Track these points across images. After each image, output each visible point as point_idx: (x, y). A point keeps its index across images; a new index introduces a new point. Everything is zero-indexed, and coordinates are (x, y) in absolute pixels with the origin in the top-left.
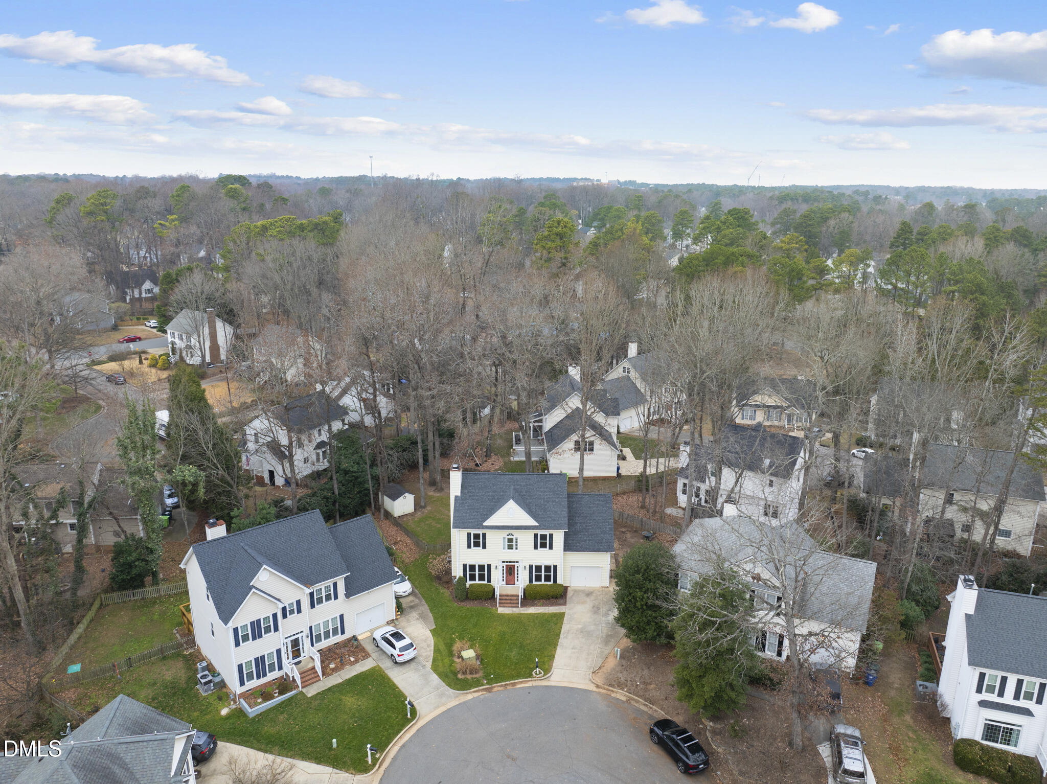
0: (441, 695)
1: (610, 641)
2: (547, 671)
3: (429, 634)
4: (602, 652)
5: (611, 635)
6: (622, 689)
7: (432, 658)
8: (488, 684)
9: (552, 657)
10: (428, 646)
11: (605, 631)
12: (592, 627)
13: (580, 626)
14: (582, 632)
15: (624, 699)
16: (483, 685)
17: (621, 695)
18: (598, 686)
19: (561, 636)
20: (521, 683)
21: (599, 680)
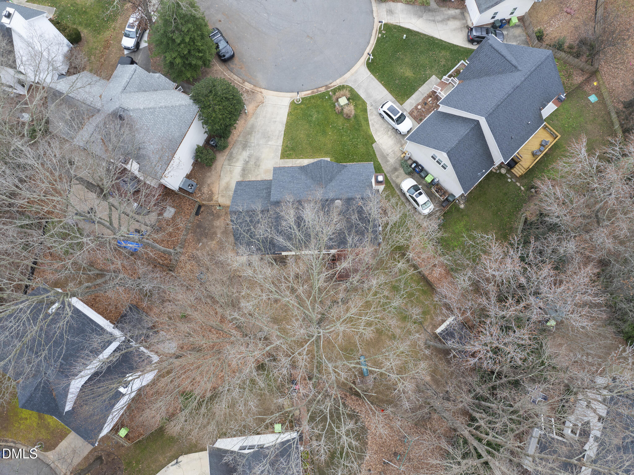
0: (355, 81)
1: (250, 128)
2: (293, 103)
3: (376, 138)
4: (256, 118)
5: (249, 134)
6: (246, 89)
7: (369, 113)
8: (329, 92)
9: (290, 114)
10: (373, 125)
11: (252, 138)
12: (261, 142)
13: (270, 143)
14: (269, 137)
15: (246, 84)
16: (331, 90)
17: (248, 86)
18: (261, 92)
19: (283, 133)
20: (308, 94)
21: (259, 96)
